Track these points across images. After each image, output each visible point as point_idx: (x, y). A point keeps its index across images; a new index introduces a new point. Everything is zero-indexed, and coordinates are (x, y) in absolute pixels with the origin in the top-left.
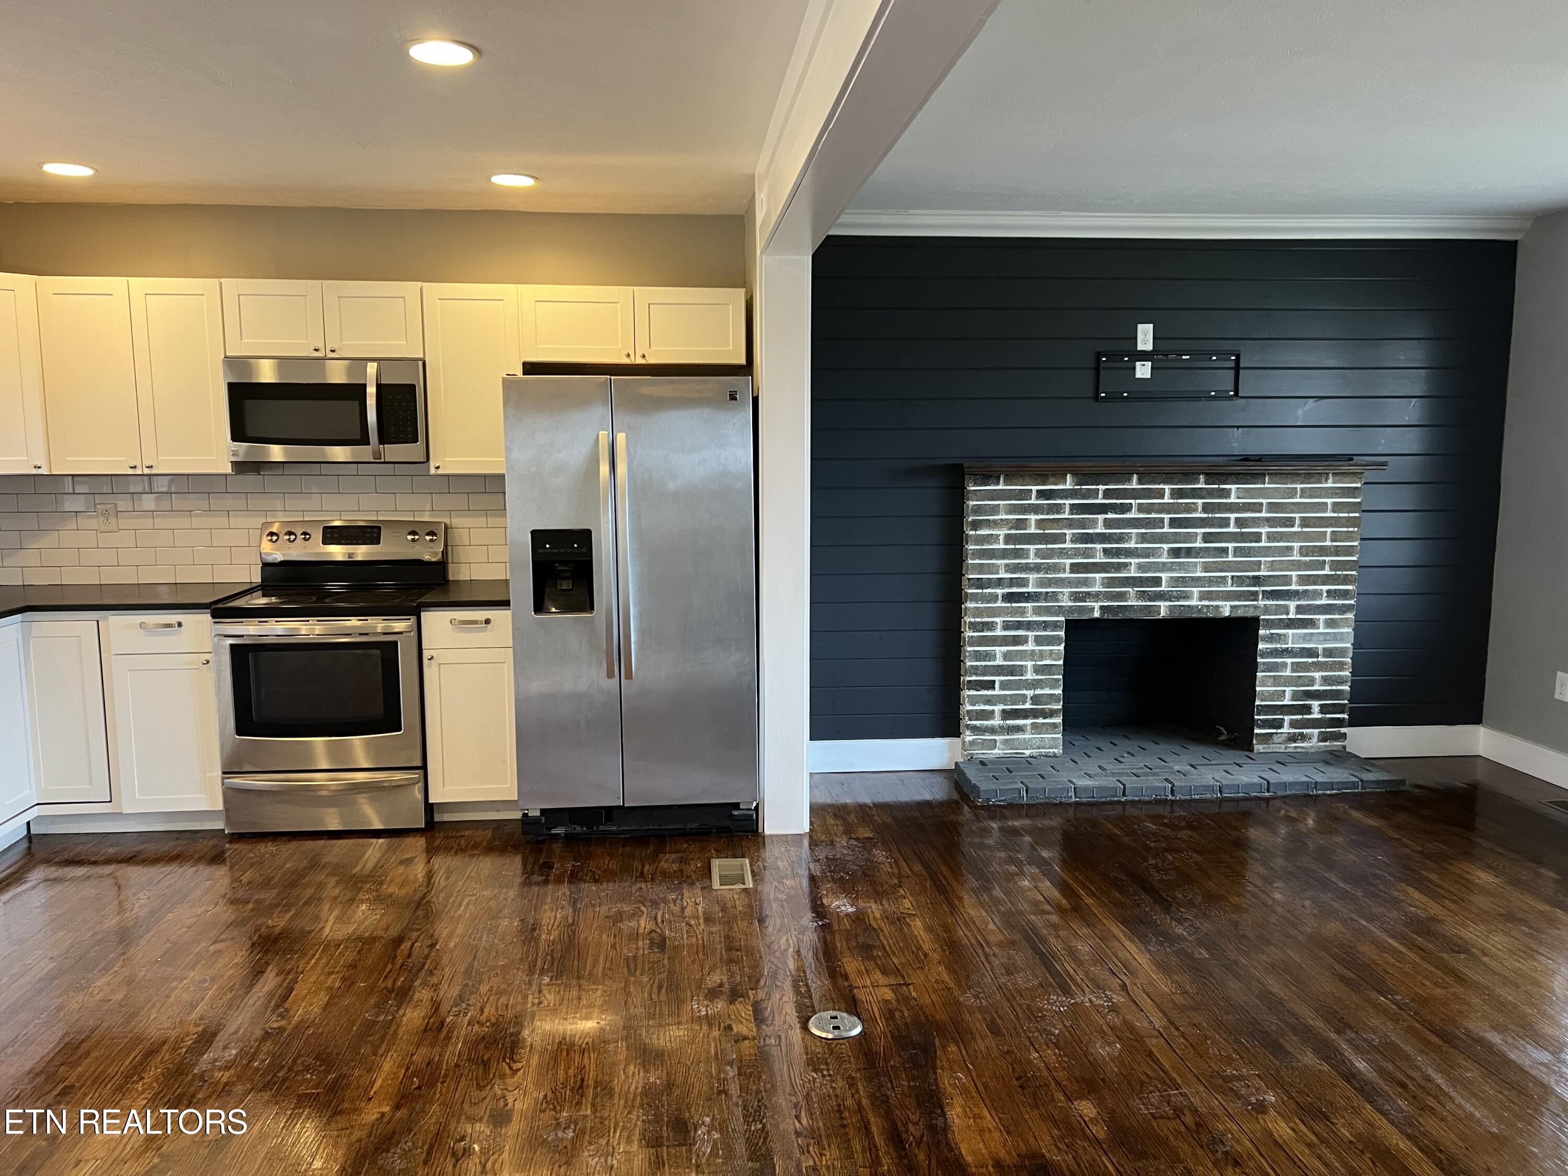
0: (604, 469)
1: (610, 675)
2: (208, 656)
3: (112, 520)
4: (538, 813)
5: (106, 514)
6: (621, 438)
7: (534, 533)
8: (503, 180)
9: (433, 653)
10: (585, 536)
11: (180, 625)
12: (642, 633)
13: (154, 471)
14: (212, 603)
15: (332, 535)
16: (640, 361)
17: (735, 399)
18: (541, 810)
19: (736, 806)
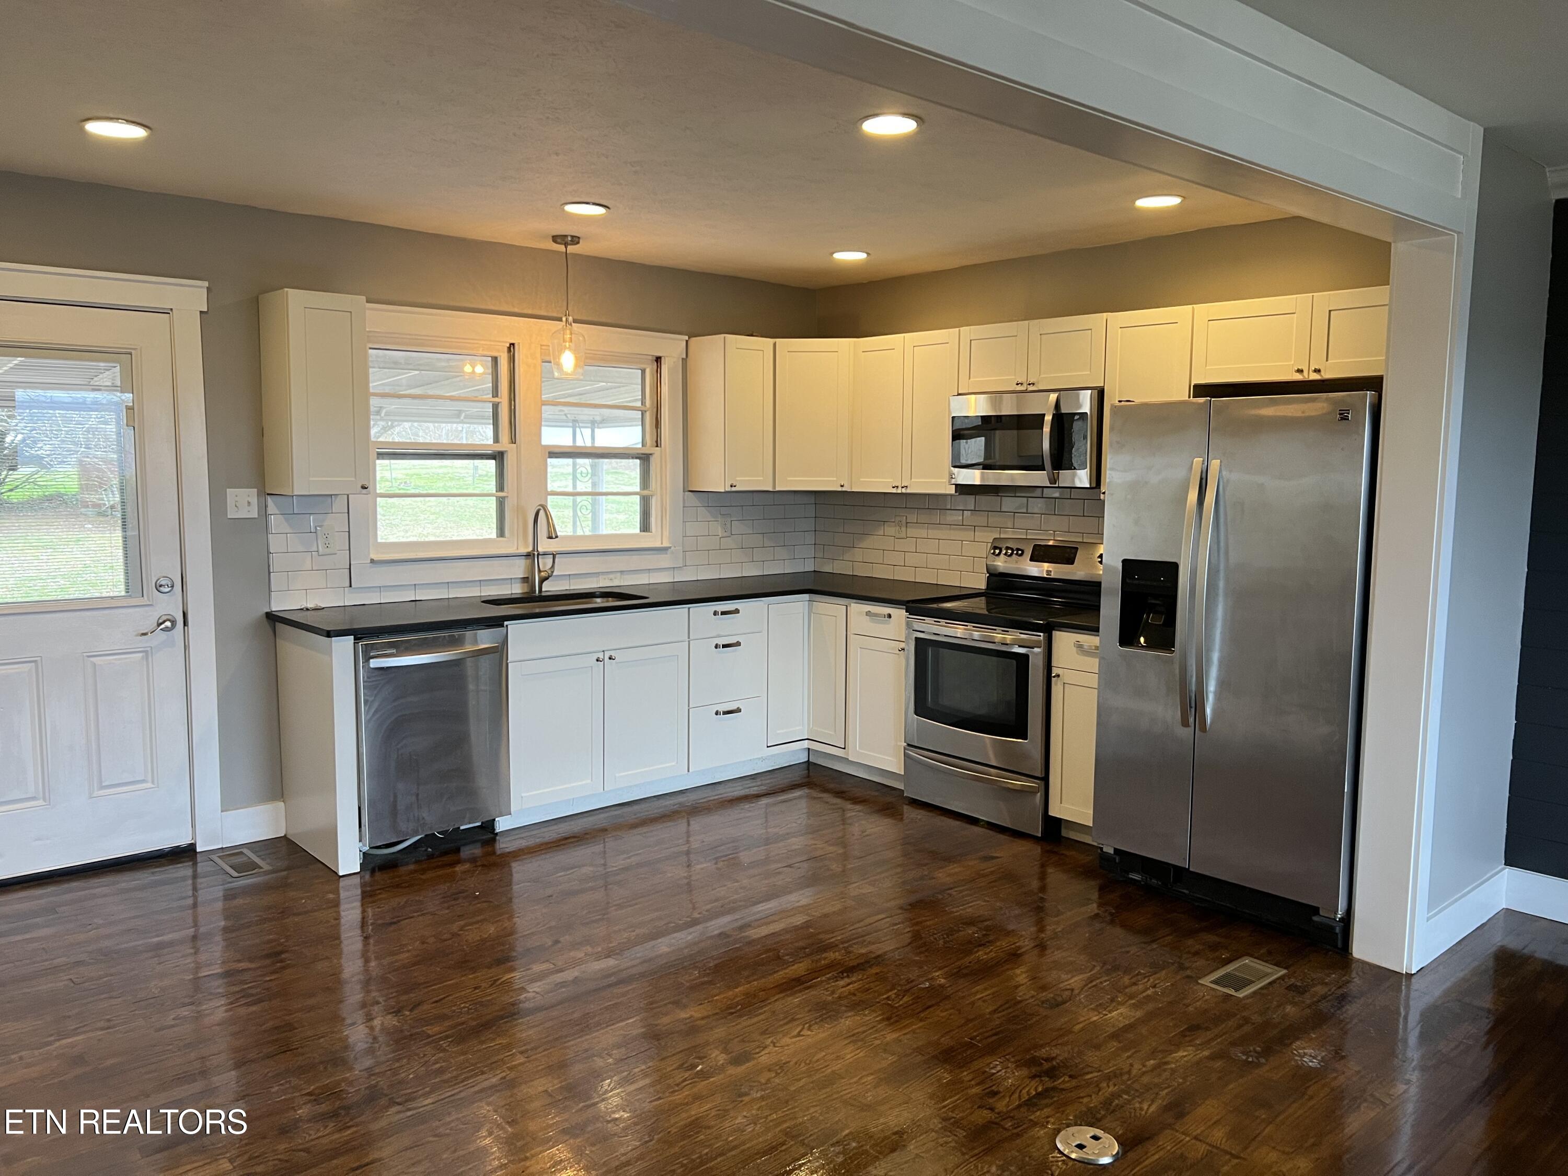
0: (1193, 496)
1: (1185, 723)
2: (903, 645)
3: (904, 529)
4: (1111, 851)
5: (900, 525)
6: (1215, 464)
7: (1125, 562)
8: (1146, 203)
9: (1059, 671)
10: (1173, 568)
11: (890, 616)
12: (1223, 684)
13: (909, 491)
14: (908, 602)
15: (1041, 554)
16: (1314, 377)
17: (1346, 419)
18: (1115, 850)
19: (1316, 910)
